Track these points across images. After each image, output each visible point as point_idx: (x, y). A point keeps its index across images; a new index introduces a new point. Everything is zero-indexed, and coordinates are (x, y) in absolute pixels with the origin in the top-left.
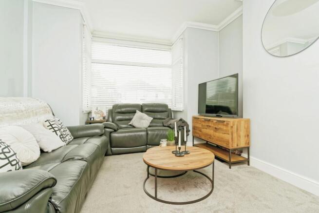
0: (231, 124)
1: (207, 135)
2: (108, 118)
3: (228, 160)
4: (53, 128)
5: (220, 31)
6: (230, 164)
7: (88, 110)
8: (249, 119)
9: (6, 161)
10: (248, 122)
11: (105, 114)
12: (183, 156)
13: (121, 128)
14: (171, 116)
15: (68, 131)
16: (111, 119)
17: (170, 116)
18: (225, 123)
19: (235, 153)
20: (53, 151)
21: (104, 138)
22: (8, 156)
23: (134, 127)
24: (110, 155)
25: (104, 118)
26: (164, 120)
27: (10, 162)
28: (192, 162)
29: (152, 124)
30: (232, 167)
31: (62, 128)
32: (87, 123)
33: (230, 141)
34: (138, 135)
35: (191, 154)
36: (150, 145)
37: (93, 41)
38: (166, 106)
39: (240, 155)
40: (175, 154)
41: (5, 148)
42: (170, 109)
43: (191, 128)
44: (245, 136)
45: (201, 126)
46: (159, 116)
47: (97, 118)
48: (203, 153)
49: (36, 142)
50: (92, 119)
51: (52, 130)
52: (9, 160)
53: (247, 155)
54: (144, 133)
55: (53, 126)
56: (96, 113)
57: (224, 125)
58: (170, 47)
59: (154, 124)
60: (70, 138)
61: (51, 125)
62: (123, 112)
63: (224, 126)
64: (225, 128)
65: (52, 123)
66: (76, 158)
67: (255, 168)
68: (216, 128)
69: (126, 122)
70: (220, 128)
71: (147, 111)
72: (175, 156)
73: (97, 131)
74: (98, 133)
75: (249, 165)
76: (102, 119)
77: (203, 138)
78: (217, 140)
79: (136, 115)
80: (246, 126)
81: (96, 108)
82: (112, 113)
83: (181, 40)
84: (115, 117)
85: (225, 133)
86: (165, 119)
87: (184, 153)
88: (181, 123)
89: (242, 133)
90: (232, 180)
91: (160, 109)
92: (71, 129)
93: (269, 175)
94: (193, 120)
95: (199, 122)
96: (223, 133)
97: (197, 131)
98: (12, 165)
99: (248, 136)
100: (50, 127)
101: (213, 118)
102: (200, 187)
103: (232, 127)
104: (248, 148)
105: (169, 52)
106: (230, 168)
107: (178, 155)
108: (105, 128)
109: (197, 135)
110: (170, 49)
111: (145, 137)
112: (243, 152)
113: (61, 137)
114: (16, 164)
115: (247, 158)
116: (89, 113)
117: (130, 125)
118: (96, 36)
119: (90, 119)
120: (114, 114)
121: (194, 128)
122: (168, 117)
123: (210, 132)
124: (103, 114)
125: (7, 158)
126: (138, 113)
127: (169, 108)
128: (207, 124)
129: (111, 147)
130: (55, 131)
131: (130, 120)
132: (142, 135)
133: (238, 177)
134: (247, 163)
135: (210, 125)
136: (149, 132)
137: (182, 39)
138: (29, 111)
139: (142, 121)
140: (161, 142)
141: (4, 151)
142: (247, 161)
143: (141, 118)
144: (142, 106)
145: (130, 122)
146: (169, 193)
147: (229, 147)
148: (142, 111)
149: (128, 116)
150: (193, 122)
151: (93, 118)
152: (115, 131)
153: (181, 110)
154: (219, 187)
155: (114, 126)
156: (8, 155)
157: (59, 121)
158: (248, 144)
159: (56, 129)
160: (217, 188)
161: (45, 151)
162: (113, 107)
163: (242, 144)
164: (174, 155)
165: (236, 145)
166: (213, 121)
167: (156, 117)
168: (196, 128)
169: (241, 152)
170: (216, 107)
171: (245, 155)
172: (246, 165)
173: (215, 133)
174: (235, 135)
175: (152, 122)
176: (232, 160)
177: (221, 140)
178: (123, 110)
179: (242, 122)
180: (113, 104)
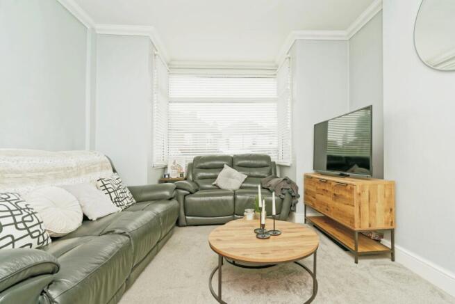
0: (358, 190)
1: (323, 204)
2: (188, 174)
3: (354, 248)
4: (107, 189)
5: (350, 40)
6: (358, 256)
7: (163, 164)
8: (394, 182)
9: (26, 232)
10: (392, 186)
11: (184, 170)
12: (268, 238)
13: (203, 189)
14: (276, 174)
15: (128, 191)
16: (191, 177)
17: (273, 172)
18: (348, 187)
19: (370, 237)
20: (99, 219)
21: (174, 203)
22: (28, 226)
23: (220, 189)
24: (185, 226)
25: (182, 175)
26: (263, 179)
27: (30, 234)
28: (275, 250)
29: (244, 185)
30: (359, 261)
31: (119, 188)
32: (161, 182)
33: (357, 217)
34: (222, 200)
35: (283, 235)
36: (238, 215)
37: (170, 74)
38: (267, 158)
39: (378, 241)
40: (258, 234)
41: (26, 216)
42: (274, 163)
43: (301, 192)
44: (386, 211)
45: (315, 191)
46: (256, 173)
47: (173, 174)
48: (302, 236)
49: (79, 207)
50: (167, 176)
51: (106, 191)
52: (29, 231)
53: (390, 243)
54: (231, 198)
55: (107, 186)
56: (173, 168)
57: (346, 190)
58: (273, 73)
59: (248, 185)
60: (129, 201)
61: (104, 185)
62: (207, 167)
63: (347, 193)
64: (348, 196)
65: (105, 183)
66: (117, 231)
67: (404, 268)
68: (335, 195)
69: (209, 180)
70: (341, 195)
71: (239, 166)
72: (255, 238)
73: (167, 193)
74: (165, 196)
75: (393, 260)
76: (179, 176)
77: (318, 208)
78: (337, 214)
79: (224, 171)
80: (387, 193)
81: (173, 162)
82: (192, 168)
83: (288, 60)
84: (196, 173)
85: (348, 204)
86: (264, 177)
87: (271, 233)
88: (286, 183)
89: (380, 206)
90: (352, 285)
91: (259, 162)
92: (133, 190)
93: (428, 283)
94: (305, 180)
95: (313, 184)
96: (345, 204)
97: (311, 198)
98: (33, 237)
99: (391, 210)
100: (104, 188)
101: (334, 178)
102: (294, 291)
103: (360, 194)
104: (392, 231)
105: (273, 79)
106: (356, 262)
107: (260, 236)
108: (176, 188)
109: (311, 204)
110: (275, 75)
111: (231, 204)
112: (385, 236)
113: (116, 200)
114: (38, 236)
115: (390, 247)
116: (165, 168)
117: (215, 185)
118: (173, 67)
119: (165, 176)
120: (194, 170)
121: (306, 192)
122: (270, 173)
123: (328, 200)
124: (181, 170)
125: (27, 228)
126: (227, 169)
127: (272, 160)
128: (322, 187)
129: (186, 215)
130: (109, 193)
131: (215, 178)
132: (227, 201)
133: (366, 281)
134: (390, 256)
135: (327, 189)
136: (238, 197)
137: (289, 58)
138: (81, 167)
139: (231, 179)
140: (245, 213)
141: (25, 219)
142: (391, 254)
143: (229, 176)
144: (232, 158)
145: (214, 182)
146: (243, 293)
147: (354, 226)
148: (232, 166)
149: (212, 172)
150: (305, 183)
151: (169, 175)
152: (191, 193)
153: (289, 165)
154: (325, 295)
155: (189, 186)
156: (28, 224)
157: (117, 179)
158: (392, 225)
159: (110, 190)
160: (321, 295)
161: (90, 218)
162: (194, 160)
163: (380, 224)
164: (255, 234)
165: (367, 225)
166: (331, 184)
167: (252, 173)
168: (309, 193)
169: (382, 236)
170: (348, 159)
171: (387, 242)
172: (388, 261)
173: (334, 202)
174: (365, 208)
175: (246, 181)
176: (360, 250)
177: (342, 213)
178: (207, 164)
179: (379, 186)
180: (194, 157)
